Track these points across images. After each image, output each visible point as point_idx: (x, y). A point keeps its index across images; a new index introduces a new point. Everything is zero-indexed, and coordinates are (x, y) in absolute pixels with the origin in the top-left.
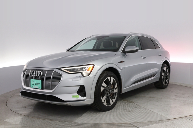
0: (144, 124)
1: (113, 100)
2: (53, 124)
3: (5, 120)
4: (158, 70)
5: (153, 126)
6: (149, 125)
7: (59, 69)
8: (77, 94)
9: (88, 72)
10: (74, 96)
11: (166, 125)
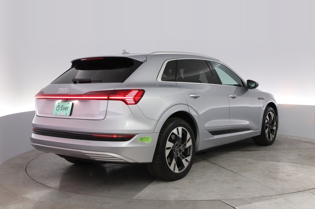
0: (243, 201)
2: (98, 202)
3: (23, 196)
5: (257, 204)
6: (250, 202)
11: (278, 204)
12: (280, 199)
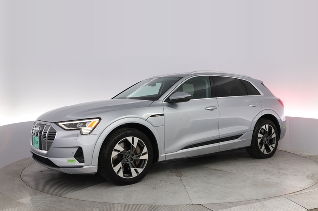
0: (222, 205)
1: (138, 169)
3: (19, 200)
4: (247, 128)
6: (229, 207)
7: (56, 123)
8: (73, 159)
9: (89, 129)
10: (69, 161)
11: (255, 208)
12: (257, 203)
